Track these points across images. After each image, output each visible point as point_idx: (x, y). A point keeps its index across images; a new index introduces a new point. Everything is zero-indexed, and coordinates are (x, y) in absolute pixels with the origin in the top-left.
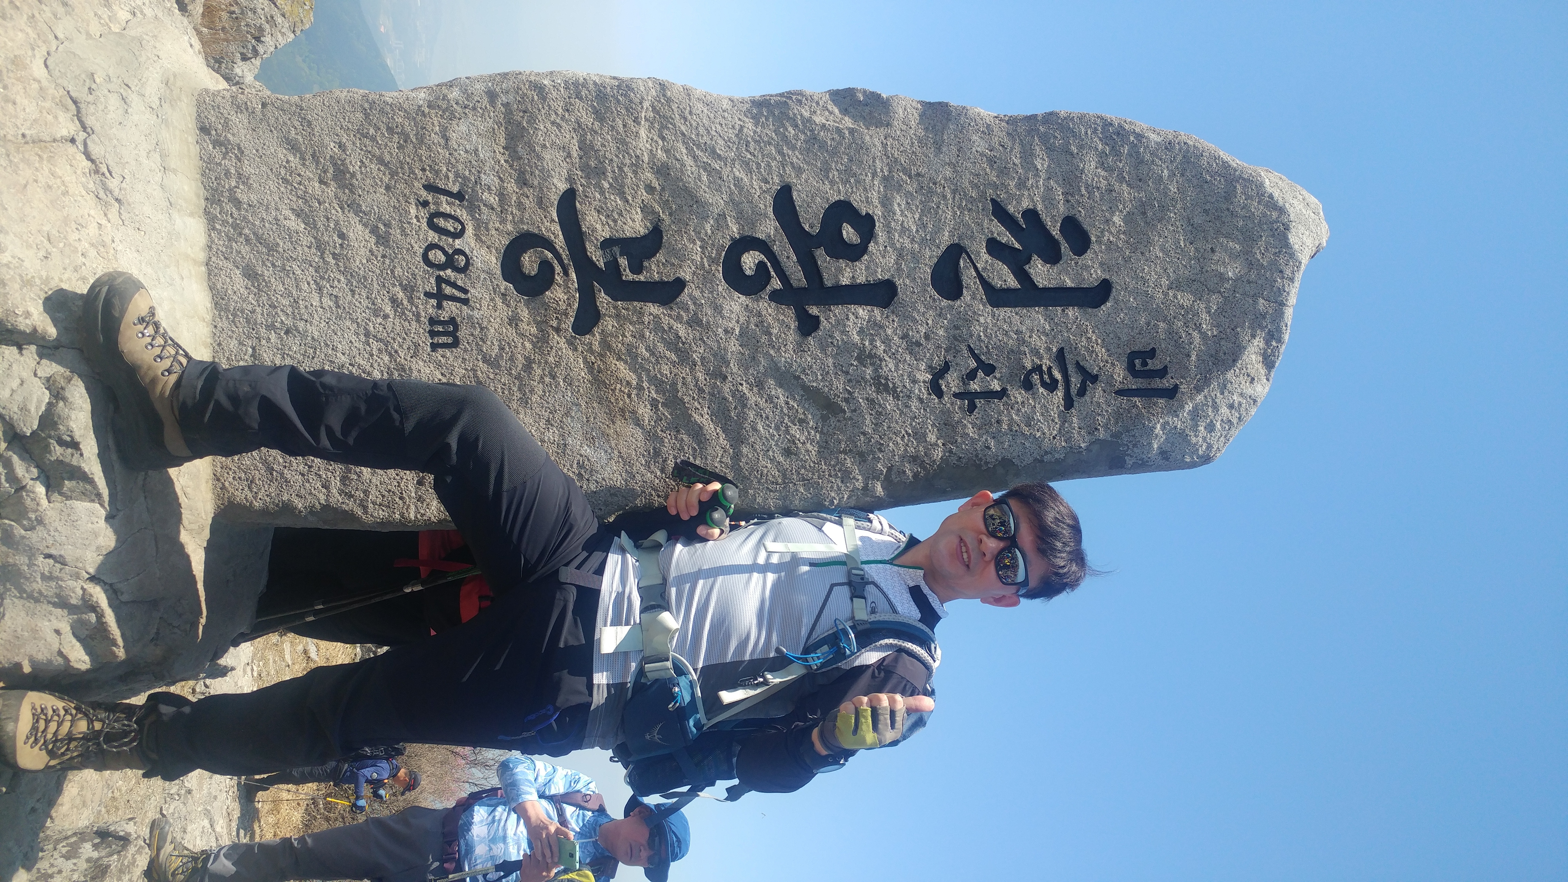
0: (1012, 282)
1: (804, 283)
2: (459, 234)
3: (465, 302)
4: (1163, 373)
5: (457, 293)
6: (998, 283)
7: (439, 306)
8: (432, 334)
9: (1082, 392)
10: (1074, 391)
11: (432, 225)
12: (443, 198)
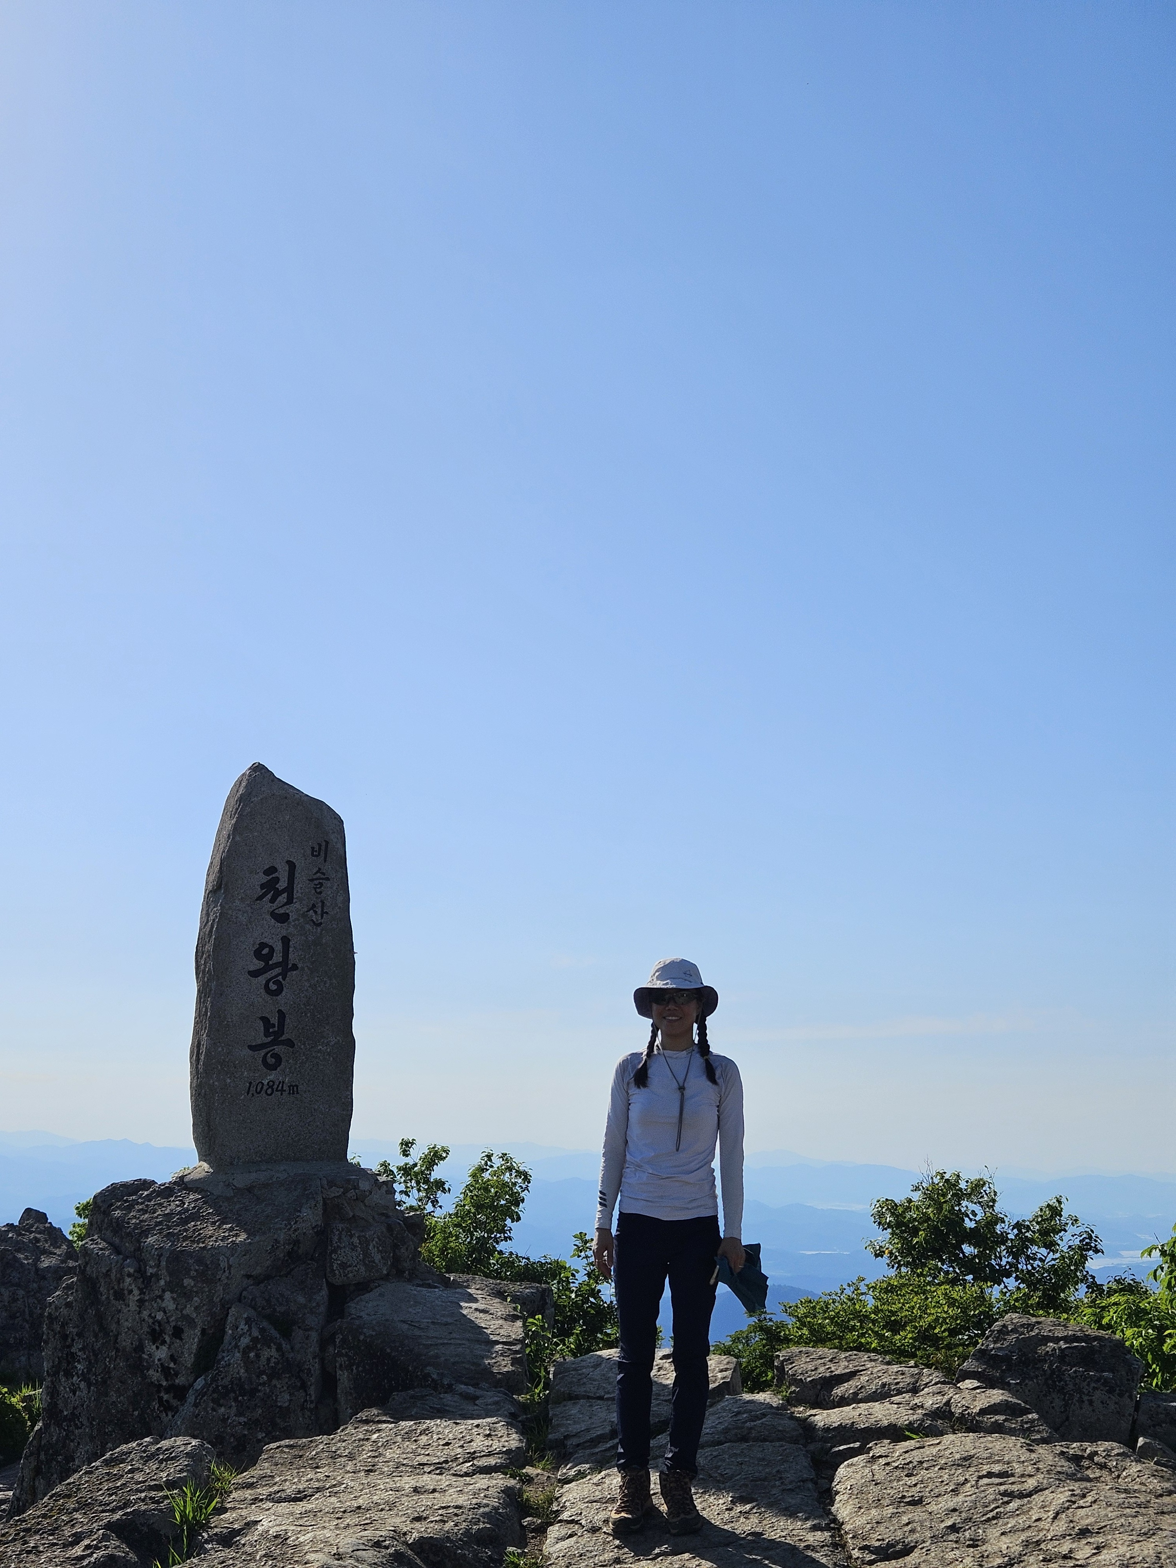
0: (285, 895)
1: (281, 968)
2: (263, 1084)
3: (283, 1082)
4: (320, 845)
5: (281, 1085)
6: (285, 900)
7: (285, 1091)
8: (293, 1093)
9: (324, 874)
10: (322, 876)
11: (260, 1092)
12: (251, 1089)
